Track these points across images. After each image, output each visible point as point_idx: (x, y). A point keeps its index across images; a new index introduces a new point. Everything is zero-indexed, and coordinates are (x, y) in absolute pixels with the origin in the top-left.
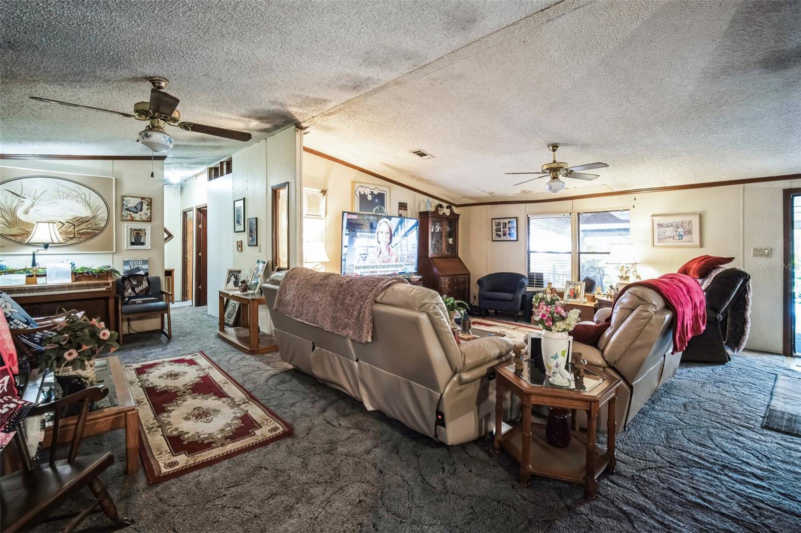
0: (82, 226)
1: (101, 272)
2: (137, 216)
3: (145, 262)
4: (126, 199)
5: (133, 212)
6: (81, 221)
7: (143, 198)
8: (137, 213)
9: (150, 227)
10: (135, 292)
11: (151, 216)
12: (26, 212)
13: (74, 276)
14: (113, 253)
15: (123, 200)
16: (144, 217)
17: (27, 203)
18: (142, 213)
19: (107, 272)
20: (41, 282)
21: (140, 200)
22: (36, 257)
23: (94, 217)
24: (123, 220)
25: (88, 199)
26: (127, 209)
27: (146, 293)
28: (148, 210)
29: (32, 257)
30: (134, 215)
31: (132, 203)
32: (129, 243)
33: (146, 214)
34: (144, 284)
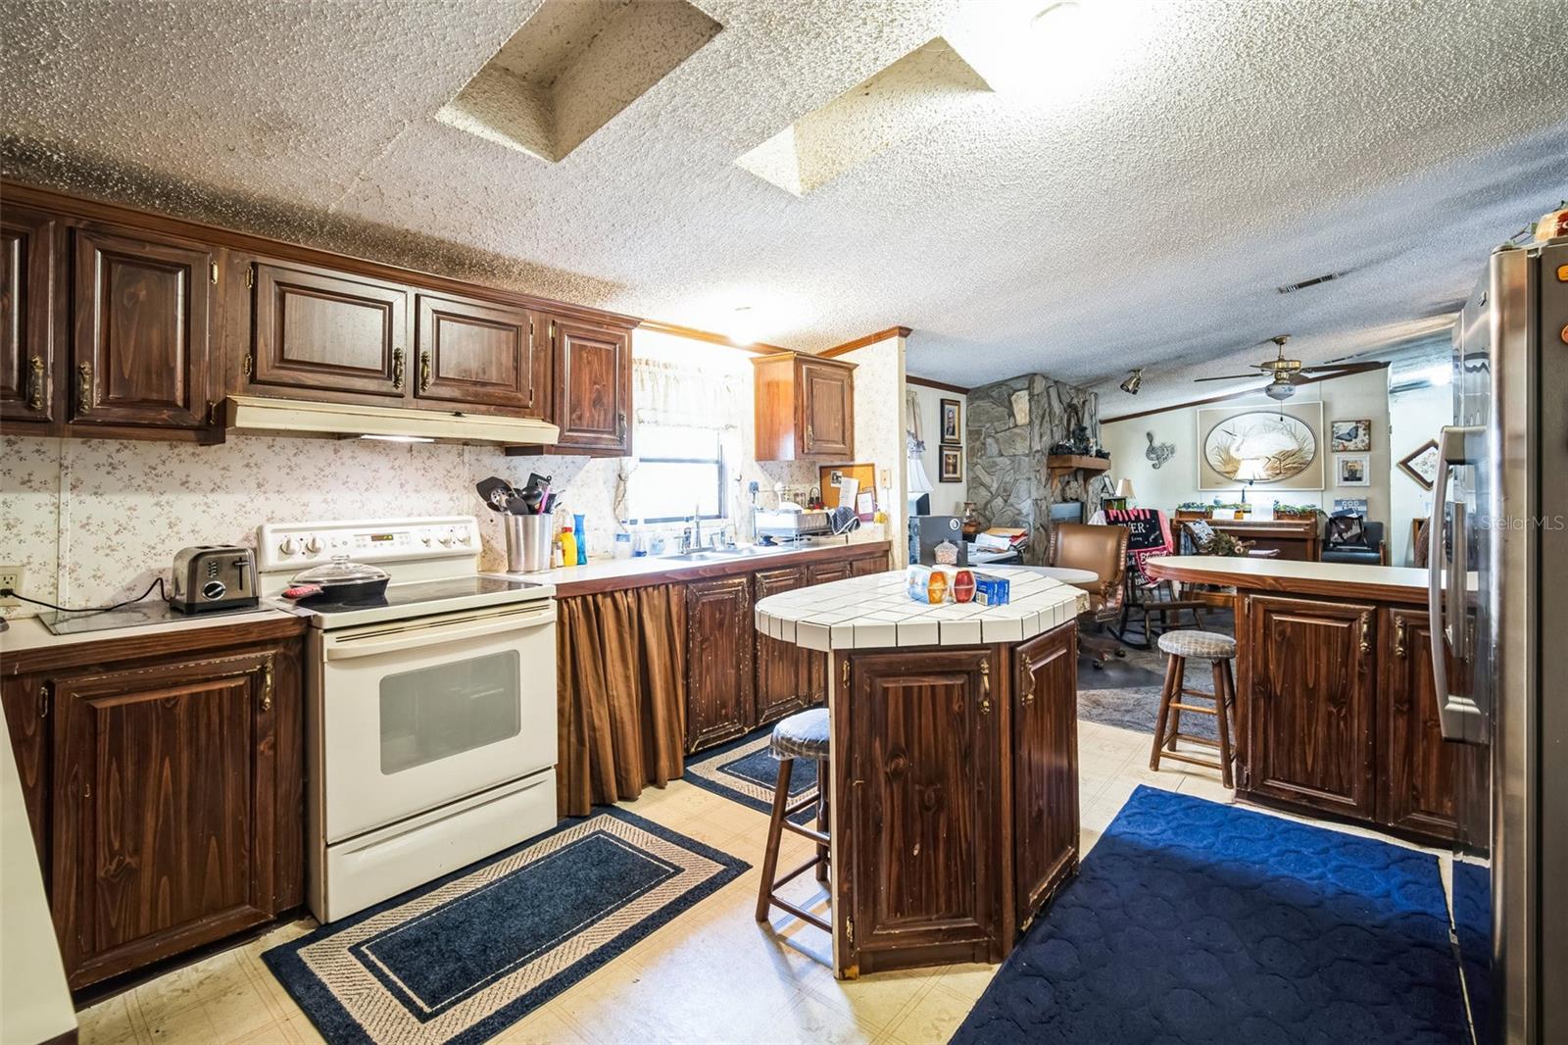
0: (1288, 461)
1: (1304, 511)
2: (1351, 445)
3: (1364, 502)
4: (1336, 425)
5: (1346, 440)
6: (1286, 455)
7: (1357, 422)
8: (1351, 440)
9: (1368, 459)
10: (1342, 538)
11: (1369, 443)
12: (1238, 450)
13: (1276, 513)
14: (1322, 491)
15: (1333, 427)
16: (1360, 446)
17: (1239, 439)
18: (1358, 440)
19: (1310, 512)
20: (1247, 518)
21: (1354, 424)
22: (1246, 493)
23: (1300, 450)
24: (1333, 451)
25: (1293, 431)
26: (1338, 438)
27: (1358, 540)
28: (1365, 435)
29: (1241, 493)
30: (1346, 444)
31: (1345, 429)
32: (1341, 479)
33: (1363, 441)
34: (1356, 530)
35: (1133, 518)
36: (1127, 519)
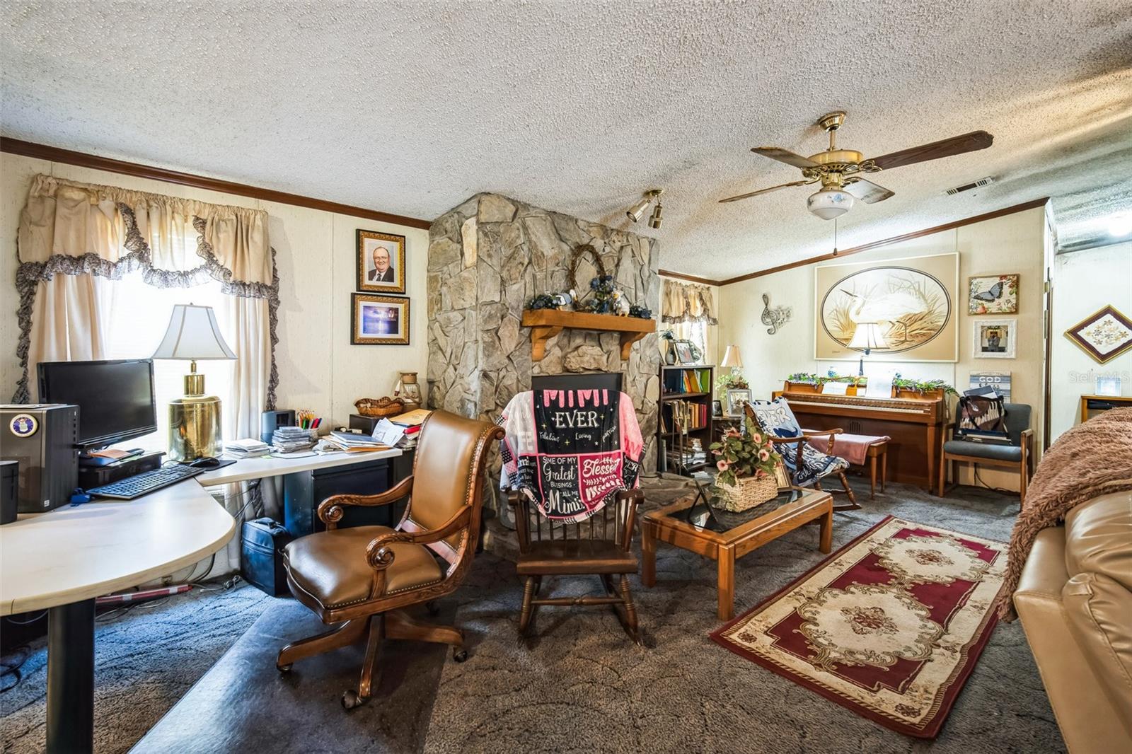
0: (915, 326)
1: (928, 388)
2: (993, 307)
3: (1008, 379)
4: (975, 282)
5: (987, 300)
6: (911, 320)
7: (1002, 277)
8: (993, 301)
9: (1014, 323)
10: (975, 424)
11: (1017, 304)
12: (858, 313)
13: (895, 390)
14: (955, 363)
15: (971, 284)
16: (1005, 307)
17: (859, 301)
18: (1002, 300)
19: (936, 389)
20: (860, 393)
21: (997, 280)
22: (864, 364)
23: (930, 313)
24: (970, 314)
25: (922, 289)
26: (977, 297)
27: (995, 427)
28: (1011, 294)
29: (859, 363)
30: (987, 305)
31: (985, 286)
32: (980, 349)
33: (1009, 301)
34: (993, 414)
35: (582, 404)
36: (571, 404)
